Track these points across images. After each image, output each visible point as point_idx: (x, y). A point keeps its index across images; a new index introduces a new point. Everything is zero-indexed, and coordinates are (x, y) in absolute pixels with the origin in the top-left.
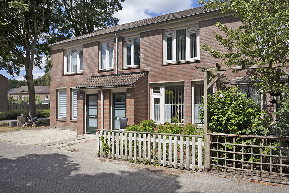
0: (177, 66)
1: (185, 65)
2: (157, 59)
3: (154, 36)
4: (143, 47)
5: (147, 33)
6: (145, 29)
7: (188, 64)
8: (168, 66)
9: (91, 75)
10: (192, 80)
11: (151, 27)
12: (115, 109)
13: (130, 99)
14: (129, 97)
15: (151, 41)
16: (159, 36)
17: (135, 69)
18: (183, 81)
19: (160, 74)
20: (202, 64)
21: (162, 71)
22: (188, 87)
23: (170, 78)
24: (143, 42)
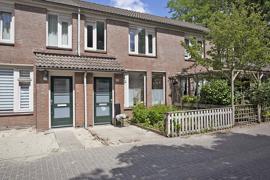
0: (141, 57)
1: (147, 58)
2: (124, 48)
3: (121, 27)
4: (110, 33)
5: (114, 22)
6: (112, 17)
7: (149, 58)
8: (134, 57)
9: (33, 50)
10: (152, 71)
11: (119, 17)
12: (97, 94)
13: (119, 84)
14: (118, 82)
15: (119, 31)
16: (125, 28)
17: (101, 54)
18: (146, 71)
19: (126, 62)
20: (158, 60)
21: (128, 60)
22: (150, 76)
23: (135, 67)
24: (110, 28)
